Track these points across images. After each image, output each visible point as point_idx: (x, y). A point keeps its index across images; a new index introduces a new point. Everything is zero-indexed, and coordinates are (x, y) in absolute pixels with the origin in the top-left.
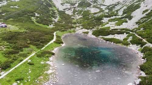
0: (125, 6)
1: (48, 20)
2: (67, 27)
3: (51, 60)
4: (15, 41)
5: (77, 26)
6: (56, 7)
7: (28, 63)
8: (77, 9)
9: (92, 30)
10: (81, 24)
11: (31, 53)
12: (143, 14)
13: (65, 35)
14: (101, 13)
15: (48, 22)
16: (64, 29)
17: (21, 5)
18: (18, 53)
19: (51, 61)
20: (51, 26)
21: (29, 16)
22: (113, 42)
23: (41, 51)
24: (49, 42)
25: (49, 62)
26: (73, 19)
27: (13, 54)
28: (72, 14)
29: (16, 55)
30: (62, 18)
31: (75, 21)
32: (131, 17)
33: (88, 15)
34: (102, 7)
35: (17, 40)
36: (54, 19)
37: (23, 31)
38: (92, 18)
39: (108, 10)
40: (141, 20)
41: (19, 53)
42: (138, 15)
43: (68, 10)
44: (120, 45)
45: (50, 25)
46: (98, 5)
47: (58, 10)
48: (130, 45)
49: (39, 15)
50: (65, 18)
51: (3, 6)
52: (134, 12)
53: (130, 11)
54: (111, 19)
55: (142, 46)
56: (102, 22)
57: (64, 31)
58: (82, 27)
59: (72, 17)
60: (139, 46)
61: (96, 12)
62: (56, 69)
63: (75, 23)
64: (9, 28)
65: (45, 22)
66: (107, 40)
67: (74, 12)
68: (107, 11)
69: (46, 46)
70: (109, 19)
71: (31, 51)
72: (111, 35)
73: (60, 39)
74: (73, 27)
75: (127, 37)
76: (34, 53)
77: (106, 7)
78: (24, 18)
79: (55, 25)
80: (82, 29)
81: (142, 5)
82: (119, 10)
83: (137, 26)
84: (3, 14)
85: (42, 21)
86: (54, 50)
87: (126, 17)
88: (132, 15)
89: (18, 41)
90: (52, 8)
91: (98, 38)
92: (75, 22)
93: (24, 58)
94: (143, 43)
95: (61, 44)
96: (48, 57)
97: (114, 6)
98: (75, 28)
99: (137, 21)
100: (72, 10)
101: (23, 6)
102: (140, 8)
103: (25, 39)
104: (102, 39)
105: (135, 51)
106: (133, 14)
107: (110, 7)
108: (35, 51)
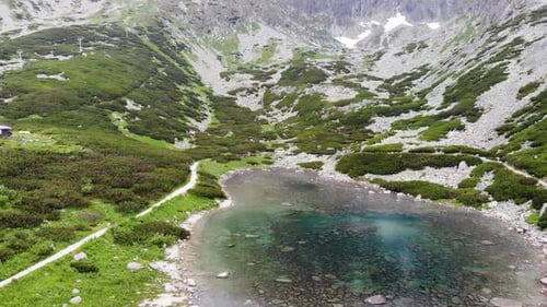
0: (449, 76)
1: (172, 124)
2: (240, 146)
3: (171, 257)
4: (31, 182)
5: (277, 146)
6: (202, 85)
7: (72, 265)
8: (278, 91)
9: (335, 156)
10: (291, 137)
11: (94, 229)
12: (519, 98)
13: (232, 172)
14: (365, 101)
15: (173, 131)
16: (229, 154)
17: (77, 72)
18: (37, 223)
19: (170, 261)
20: (183, 145)
21: (102, 107)
22: (419, 197)
23: (134, 224)
24: (168, 191)
25: (166, 263)
26: (264, 122)
27: (16, 226)
28: (260, 107)
29: (28, 231)
30: (223, 120)
31: (270, 130)
32: (477, 110)
33: (319, 110)
34: (365, 84)
35: (43, 178)
36: (193, 121)
37: (69, 150)
38: (331, 119)
39: (388, 94)
40: (516, 120)
41: (44, 226)
42: (500, 103)
43: (244, 93)
44: (450, 205)
45: (180, 139)
46: (353, 77)
47: (209, 94)
48: (490, 205)
49: (139, 108)
50: (233, 119)
51: (12, 73)
52: (486, 93)
53: (470, 90)
54: (403, 121)
55: (537, 206)
56: (370, 131)
57: (229, 159)
58: (296, 148)
59: (261, 117)
60: (528, 204)
61: (345, 97)
62: (190, 289)
63: (270, 136)
64: (19, 139)
65: (161, 129)
66: (396, 188)
67: (267, 101)
68: (385, 95)
69: (158, 204)
70: (393, 119)
71: (94, 222)
72: (408, 171)
73: (213, 183)
74: (263, 149)
75: (471, 175)
76: (106, 229)
77: (381, 83)
78: (83, 114)
79: (197, 142)
80: (296, 153)
81: (513, 68)
82: (430, 89)
83: (503, 141)
84: (6, 101)
85: (149, 126)
86: (189, 220)
87: (457, 113)
88: (478, 104)
89: (45, 183)
90: (188, 89)
91: (361, 183)
92: (272, 133)
93: (58, 244)
94: (540, 192)
95: (218, 201)
96: (160, 244)
97: (410, 79)
98: (272, 151)
99: (500, 123)
100: (261, 93)
101: (84, 76)
102: (505, 79)
103: (74, 177)
104: (375, 186)
105: (513, 224)
106: (483, 100)
107: (396, 82)
108: (107, 220)
